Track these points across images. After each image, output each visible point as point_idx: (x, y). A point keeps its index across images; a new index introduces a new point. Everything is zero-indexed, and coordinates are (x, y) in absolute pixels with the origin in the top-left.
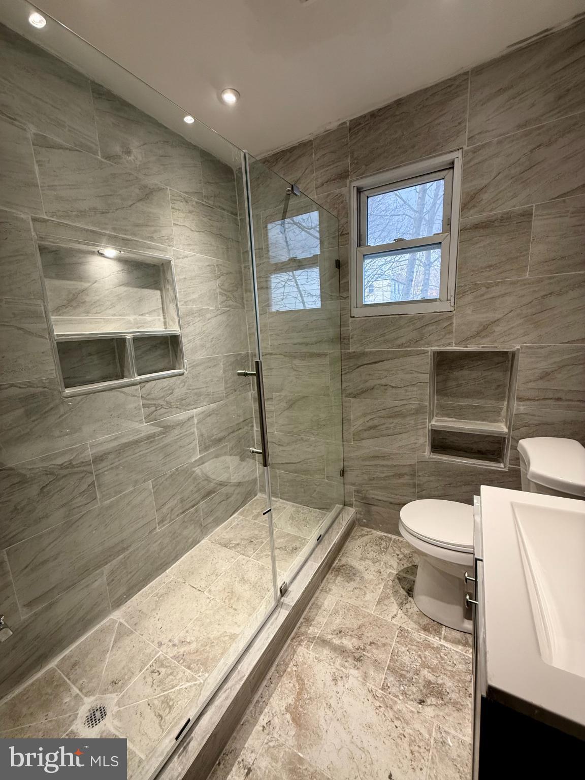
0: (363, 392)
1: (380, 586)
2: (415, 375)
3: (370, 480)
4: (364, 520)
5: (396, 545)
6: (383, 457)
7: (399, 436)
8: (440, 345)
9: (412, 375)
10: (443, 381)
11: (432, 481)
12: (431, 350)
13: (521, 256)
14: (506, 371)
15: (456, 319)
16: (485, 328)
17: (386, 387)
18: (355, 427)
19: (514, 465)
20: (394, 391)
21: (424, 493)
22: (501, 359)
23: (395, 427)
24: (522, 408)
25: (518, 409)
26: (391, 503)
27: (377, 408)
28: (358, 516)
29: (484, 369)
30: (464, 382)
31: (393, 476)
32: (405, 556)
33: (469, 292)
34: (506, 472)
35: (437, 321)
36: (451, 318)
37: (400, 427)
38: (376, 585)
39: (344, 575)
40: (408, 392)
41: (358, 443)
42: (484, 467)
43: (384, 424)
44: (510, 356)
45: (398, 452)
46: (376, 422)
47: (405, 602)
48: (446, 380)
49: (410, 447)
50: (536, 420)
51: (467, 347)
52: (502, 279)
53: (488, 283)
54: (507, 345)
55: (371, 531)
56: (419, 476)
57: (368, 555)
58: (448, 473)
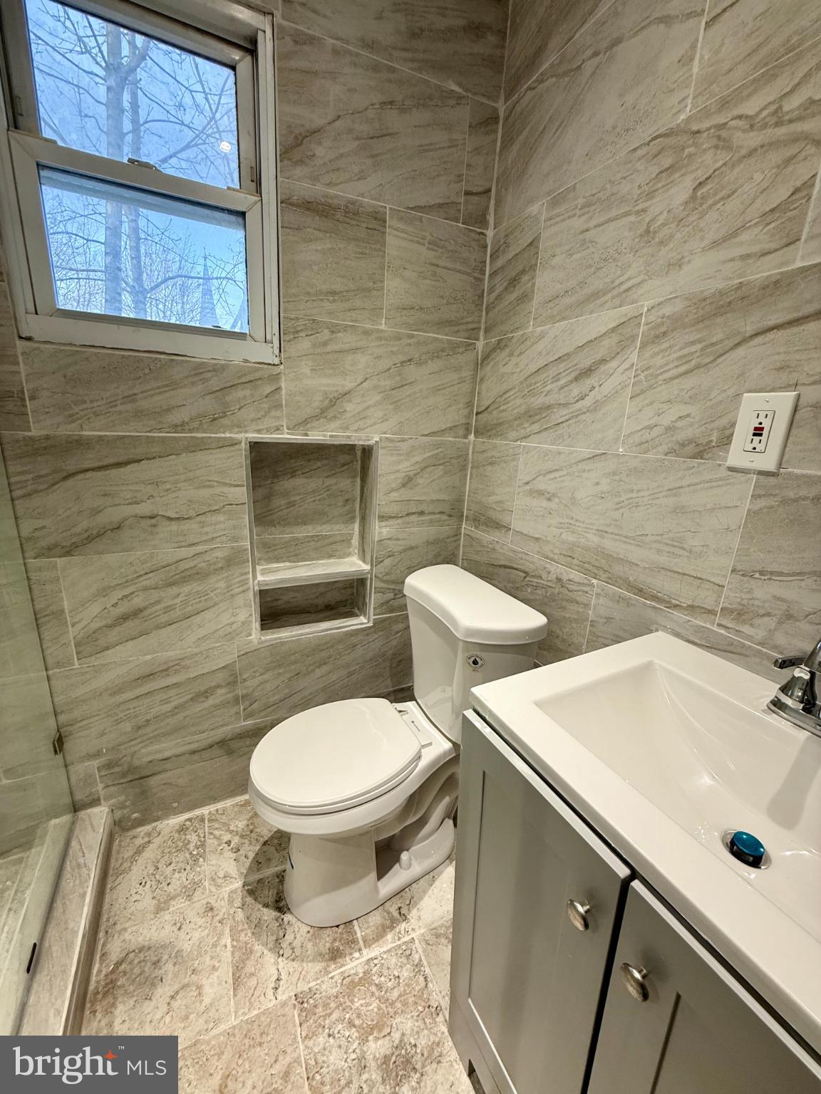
0: (90, 539)
1: (223, 942)
2: (218, 490)
3: (139, 728)
4: (135, 815)
5: (217, 826)
6: (166, 671)
7: (197, 619)
8: (263, 429)
9: (210, 491)
10: (264, 499)
11: (267, 681)
12: (247, 438)
13: (373, 289)
14: (354, 477)
15: (285, 380)
16: (333, 402)
17: (153, 521)
18: (79, 626)
19: (379, 614)
20: (174, 527)
21: (255, 706)
22: (347, 458)
23: (185, 603)
24: (385, 531)
25: (380, 533)
26: (194, 752)
27: (136, 572)
28: (118, 814)
29: (326, 475)
30: (298, 498)
31: (192, 699)
32: (242, 836)
33: (303, 334)
34: (370, 628)
35: (251, 381)
36: (275, 378)
37: (197, 600)
38: (215, 945)
39: (132, 988)
40: (208, 526)
41: (94, 661)
42: (344, 630)
43: (158, 602)
44: (359, 453)
45: (197, 650)
46: (138, 601)
47: (281, 934)
48: (268, 497)
49: (221, 633)
50: (400, 545)
51: (307, 435)
52: (352, 321)
53: (333, 323)
54: (362, 435)
55: (155, 828)
56: (245, 680)
57: (170, 889)
58: (293, 658)
